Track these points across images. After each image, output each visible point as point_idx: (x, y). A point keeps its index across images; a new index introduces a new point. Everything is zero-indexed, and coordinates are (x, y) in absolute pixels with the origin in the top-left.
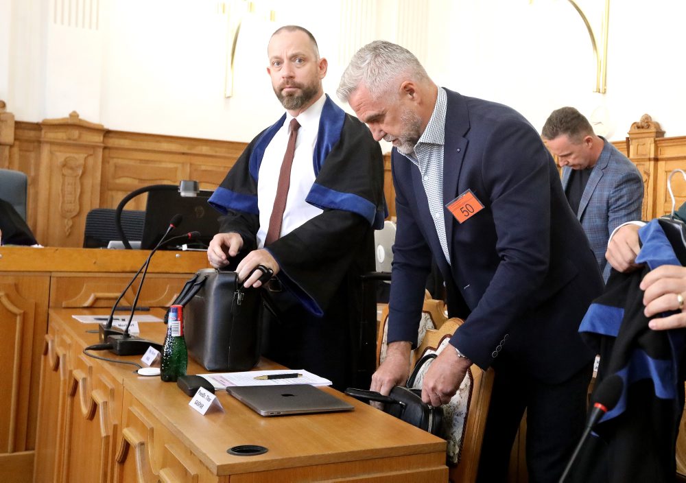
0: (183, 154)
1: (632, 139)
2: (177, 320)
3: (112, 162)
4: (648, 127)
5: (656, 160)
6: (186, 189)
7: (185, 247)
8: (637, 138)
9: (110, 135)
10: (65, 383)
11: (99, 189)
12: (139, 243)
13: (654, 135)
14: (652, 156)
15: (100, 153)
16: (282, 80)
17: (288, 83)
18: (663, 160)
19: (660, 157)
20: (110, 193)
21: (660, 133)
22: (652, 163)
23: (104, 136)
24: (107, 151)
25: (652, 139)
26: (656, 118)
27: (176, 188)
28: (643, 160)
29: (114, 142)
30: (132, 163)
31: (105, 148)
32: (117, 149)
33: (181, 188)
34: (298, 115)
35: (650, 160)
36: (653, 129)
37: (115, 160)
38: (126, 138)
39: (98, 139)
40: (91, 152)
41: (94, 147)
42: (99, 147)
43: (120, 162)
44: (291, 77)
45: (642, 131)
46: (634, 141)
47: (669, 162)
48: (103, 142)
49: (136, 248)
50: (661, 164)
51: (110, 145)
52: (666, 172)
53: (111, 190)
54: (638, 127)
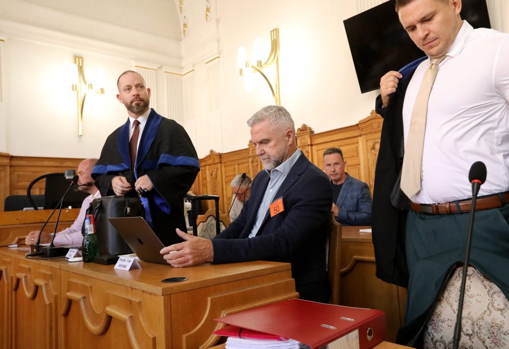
0: (58, 167)
1: (298, 137)
2: (90, 224)
3: (16, 174)
4: (306, 130)
5: (311, 145)
6: (69, 174)
7: (70, 207)
8: (300, 136)
9: (14, 159)
10: (8, 286)
11: (8, 188)
12: (42, 208)
13: (309, 133)
14: (309, 143)
15: (8, 169)
16: (132, 98)
17: (137, 98)
18: (315, 145)
19: (313, 143)
20: (16, 191)
21: (312, 132)
22: (310, 147)
23: (10, 160)
24: (12, 169)
25: (309, 135)
26: (309, 124)
27: (63, 175)
28: (305, 146)
29: (15, 162)
30: (28, 173)
31: (11, 166)
32: (18, 166)
33: (66, 174)
34: (138, 118)
35: (308, 145)
36: (308, 131)
37: (17, 173)
38: (23, 160)
39: (7, 161)
40: (2, 169)
41: (4, 166)
42: (8, 166)
43: (21, 173)
44: (138, 95)
45: (303, 132)
46: (299, 138)
47: (318, 146)
48: (9, 163)
49: (41, 210)
50: (314, 147)
51: (13, 164)
52: (317, 150)
53: (16, 189)
54: (301, 131)
